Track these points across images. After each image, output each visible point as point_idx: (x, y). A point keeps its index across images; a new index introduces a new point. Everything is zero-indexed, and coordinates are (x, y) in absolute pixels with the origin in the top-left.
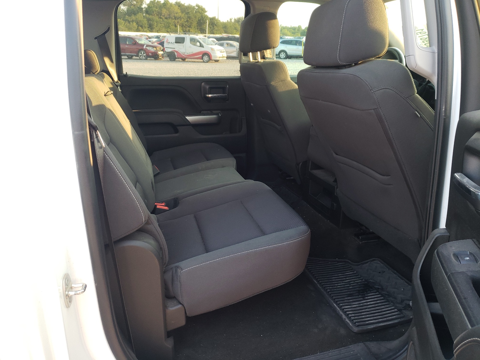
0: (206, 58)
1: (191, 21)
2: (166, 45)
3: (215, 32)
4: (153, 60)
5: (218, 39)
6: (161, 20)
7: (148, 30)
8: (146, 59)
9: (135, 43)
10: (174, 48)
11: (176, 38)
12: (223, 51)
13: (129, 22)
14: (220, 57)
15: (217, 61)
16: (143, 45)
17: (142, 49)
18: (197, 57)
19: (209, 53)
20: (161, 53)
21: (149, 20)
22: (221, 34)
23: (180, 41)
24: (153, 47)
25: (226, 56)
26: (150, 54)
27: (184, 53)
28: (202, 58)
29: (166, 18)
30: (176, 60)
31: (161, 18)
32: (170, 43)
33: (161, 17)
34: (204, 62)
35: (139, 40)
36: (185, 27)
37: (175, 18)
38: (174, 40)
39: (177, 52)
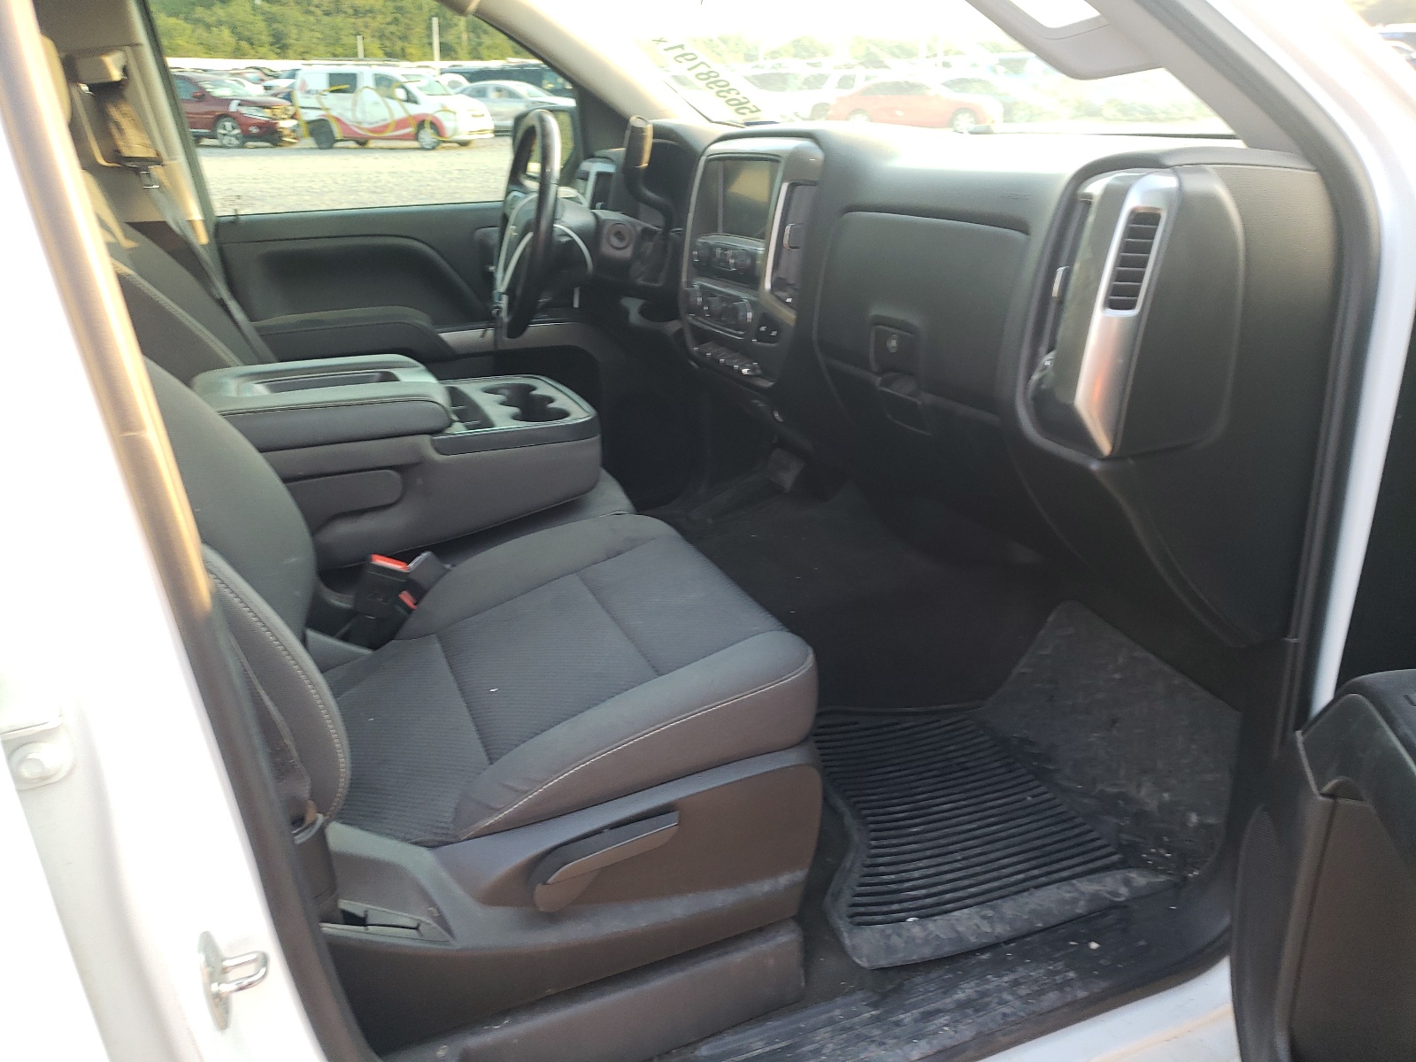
0: (427, 137)
1: (407, 21)
2: (300, 99)
3: (484, 52)
4: (267, 147)
5: (474, 76)
6: (312, 19)
7: (271, 53)
8: (242, 146)
9: (202, 96)
11: (333, 78)
12: (481, 113)
13: (208, 26)
14: (472, 132)
15: (464, 144)
16: (227, 101)
17: (226, 116)
18: (400, 136)
19: (438, 119)
20: (286, 124)
21: (270, 19)
22: (503, 57)
23: (343, 84)
24: (264, 106)
25: (491, 126)
26: (254, 130)
27: (360, 123)
28: (416, 137)
29: (327, 14)
30: (337, 145)
31: (309, 12)
32: (314, 92)
33: (312, 8)
34: (422, 149)
35: (217, 84)
36: (388, 39)
37: (357, 12)
38: (322, 83)
39: (336, 120)
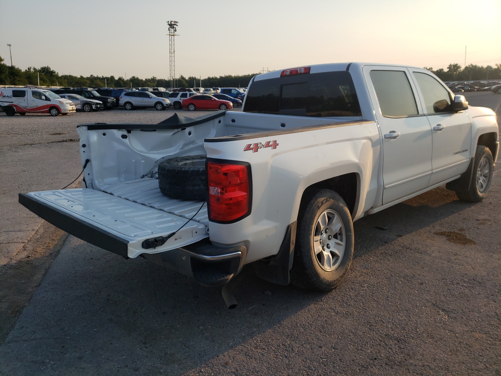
0: (54, 112)
10: (12, 102)
11: (14, 92)
12: (72, 104)
14: (70, 110)
15: (65, 114)
18: (41, 111)
19: (58, 106)
23: (19, 94)
25: (75, 109)
27: (26, 107)
28: (49, 112)
30: (16, 114)
32: (6, 97)
34: (52, 115)
38: (11, 94)
39: (15, 106)
